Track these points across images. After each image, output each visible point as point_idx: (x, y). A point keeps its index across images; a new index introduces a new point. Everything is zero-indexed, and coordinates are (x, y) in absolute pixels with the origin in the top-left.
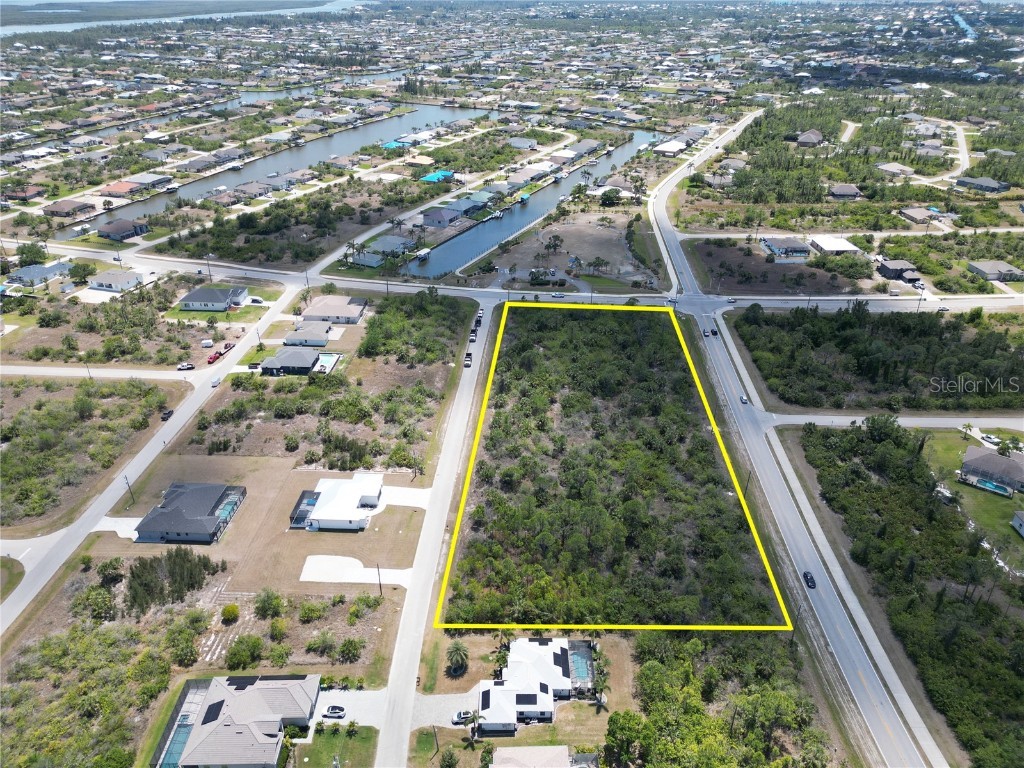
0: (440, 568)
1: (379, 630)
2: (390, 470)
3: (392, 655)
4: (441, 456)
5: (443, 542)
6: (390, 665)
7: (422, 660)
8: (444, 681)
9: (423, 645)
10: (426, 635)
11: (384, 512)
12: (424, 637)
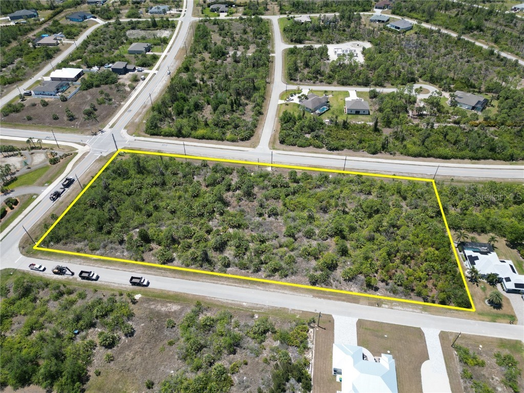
0: (417, 311)
1: (481, 346)
2: (310, 345)
3: (497, 338)
4: (290, 308)
5: (392, 309)
6: (505, 339)
7: (495, 322)
8: (505, 309)
9: (483, 321)
10: (475, 319)
11: (367, 348)
12: (478, 320)
